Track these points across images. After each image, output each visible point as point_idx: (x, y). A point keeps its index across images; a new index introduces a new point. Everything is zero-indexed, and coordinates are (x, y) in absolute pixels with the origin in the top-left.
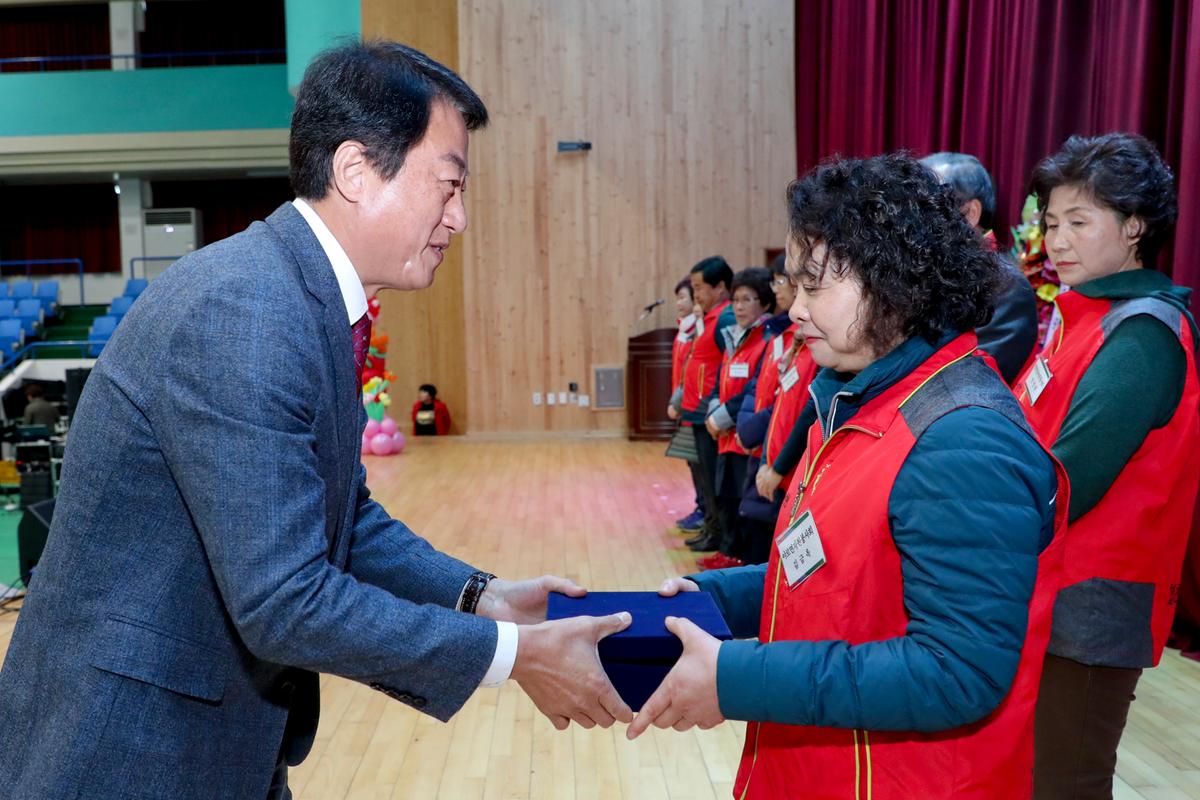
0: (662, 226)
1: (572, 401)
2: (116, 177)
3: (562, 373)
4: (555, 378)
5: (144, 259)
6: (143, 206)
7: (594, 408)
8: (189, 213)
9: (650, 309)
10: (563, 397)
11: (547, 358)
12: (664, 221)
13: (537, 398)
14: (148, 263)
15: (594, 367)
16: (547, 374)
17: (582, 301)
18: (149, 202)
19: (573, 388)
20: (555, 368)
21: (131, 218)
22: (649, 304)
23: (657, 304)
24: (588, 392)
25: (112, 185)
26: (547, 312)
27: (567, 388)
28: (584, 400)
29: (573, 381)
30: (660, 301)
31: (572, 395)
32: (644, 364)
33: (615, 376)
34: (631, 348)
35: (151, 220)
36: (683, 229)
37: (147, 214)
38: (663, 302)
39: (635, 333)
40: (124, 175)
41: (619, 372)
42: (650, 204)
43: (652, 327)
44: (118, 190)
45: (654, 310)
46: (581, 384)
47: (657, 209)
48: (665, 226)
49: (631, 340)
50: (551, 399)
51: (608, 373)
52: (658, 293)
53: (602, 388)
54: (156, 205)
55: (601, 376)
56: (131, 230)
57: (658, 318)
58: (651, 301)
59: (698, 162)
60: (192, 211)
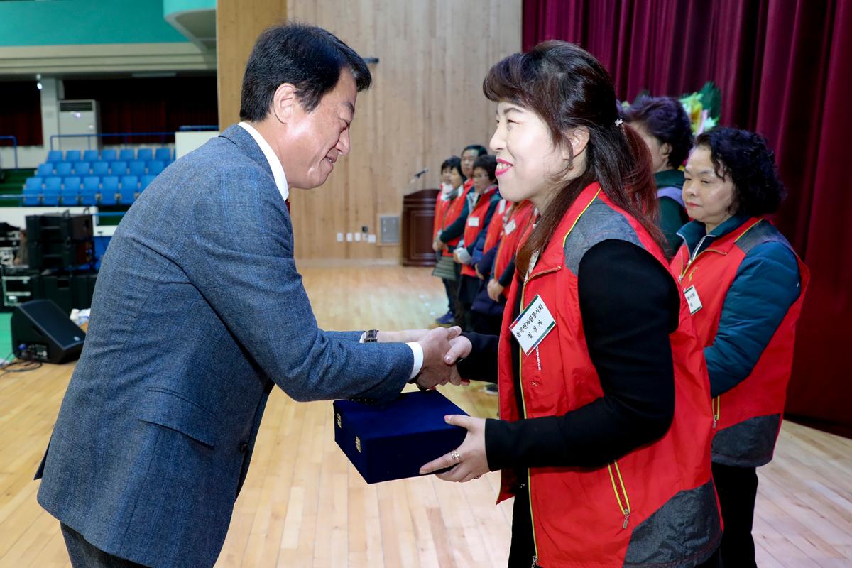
0: (428, 118)
1: (364, 239)
2: (39, 77)
3: (357, 219)
4: (352, 224)
5: (59, 136)
6: (58, 99)
7: (379, 244)
8: (91, 103)
9: (419, 175)
10: (358, 236)
11: (347, 209)
12: (430, 114)
13: (340, 237)
14: (62, 139)
15: (380, 216)
16: (347, 221)
17: (371, 169)
18: (62, 96)
19: (364, 230)
20: (352, 215)
21: (49, 107)
22: (418, 172)
23: (424, 172)
24: (375, 232)
25: (36, 82)
26: (347, 177)
27: (361, 230)
28: (372, 239)
29: (365, 225)
30: (426, 170)
31: (364, 235)
32: (414, 214)
33: (394, 222)
34: (405, 203)
35: (64, 108)
36: (442, 119)
37: (61, 104)
38: (428, 171)
39: (409, 192)
40: (45, 76)
41: (396, 219)
42: (419, 101)
43: (419, 188)
44: (39, 86)
45: (422, 176)
46: (370, 227)
47: (424, 105)
48: (430, 117)
49: (406, 197)
50: (349, 238)
51: (389, 220)
52: (424, 165)
53: (385, 230)
54: (67, 97)
55: (384, 222)
56: (50, 115)
57: (424, 182)
58: (419, 171)
59: (454, 72)
60: (93, 102)
